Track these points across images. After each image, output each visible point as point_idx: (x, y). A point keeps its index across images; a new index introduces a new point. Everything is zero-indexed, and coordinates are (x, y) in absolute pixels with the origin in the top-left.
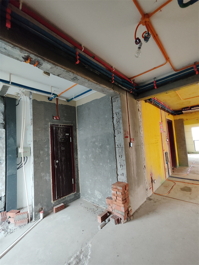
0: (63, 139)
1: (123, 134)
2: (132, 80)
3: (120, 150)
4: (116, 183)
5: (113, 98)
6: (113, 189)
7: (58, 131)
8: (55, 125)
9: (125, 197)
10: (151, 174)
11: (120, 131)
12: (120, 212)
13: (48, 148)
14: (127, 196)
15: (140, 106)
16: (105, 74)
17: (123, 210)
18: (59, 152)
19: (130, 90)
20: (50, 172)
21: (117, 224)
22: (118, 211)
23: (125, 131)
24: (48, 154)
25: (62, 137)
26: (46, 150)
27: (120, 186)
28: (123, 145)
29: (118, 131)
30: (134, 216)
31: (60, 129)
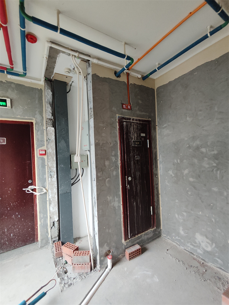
0: (137, 142)
7: (130, 129)
8: (125, 119)
13: (116, 155)
18: (132, 163)
20: (119, 195)
24: (117, 166)
25: (135, 138)
26: (114, 159)
31: (133, 125)
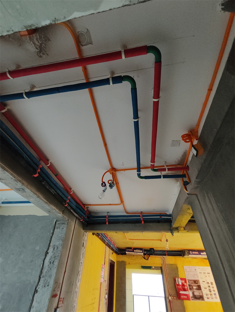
1: (51, 288)
11: (49, 282)
16: (61, 194)
19: (81, 218)
23: (56, 282)
29: (46, 281)
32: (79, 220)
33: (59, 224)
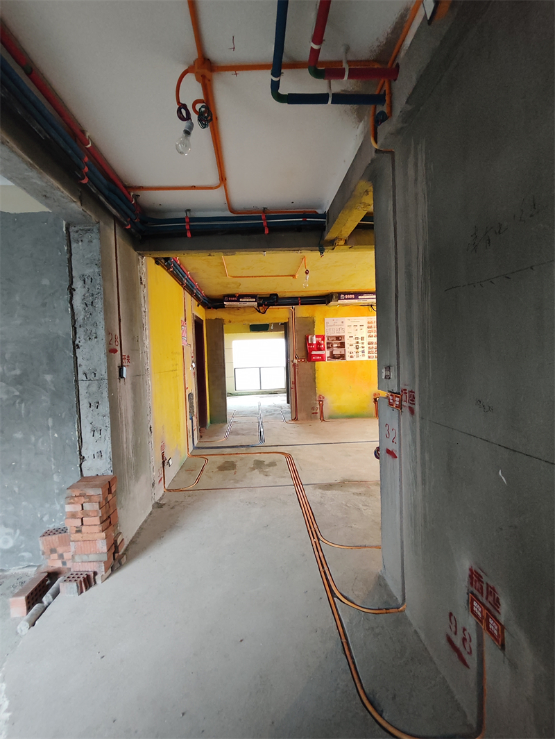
1: (104, 341)
2: (132, 194)
3: (94, 388)
4: (78, 482)
5: (72, 229)
6: (72, 501)
9: (107, 512)
10: (163, 447)
11: (96, 333)
12: (92, 557)
14: (111, 508)
15: (144, 269)
16: (63, 145)
17: (102, 546)
19: (127, 221)
21: (84, 590)
22: (85, 558)
23: (109, 333)
27: (95, 486)
28: (103, 373)
29: (89, 332)
30: (130, 552)
32: (122, 225)
33: (77, 232)
